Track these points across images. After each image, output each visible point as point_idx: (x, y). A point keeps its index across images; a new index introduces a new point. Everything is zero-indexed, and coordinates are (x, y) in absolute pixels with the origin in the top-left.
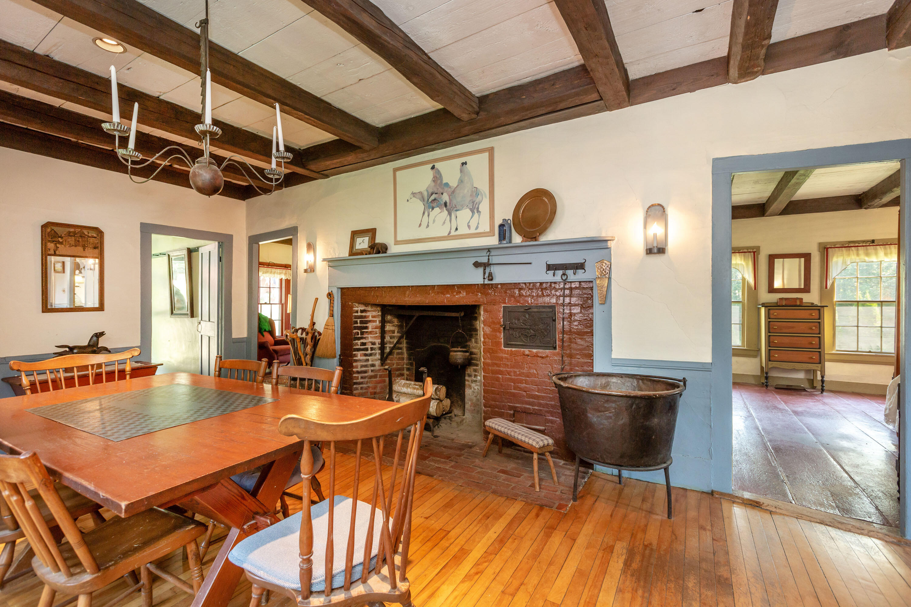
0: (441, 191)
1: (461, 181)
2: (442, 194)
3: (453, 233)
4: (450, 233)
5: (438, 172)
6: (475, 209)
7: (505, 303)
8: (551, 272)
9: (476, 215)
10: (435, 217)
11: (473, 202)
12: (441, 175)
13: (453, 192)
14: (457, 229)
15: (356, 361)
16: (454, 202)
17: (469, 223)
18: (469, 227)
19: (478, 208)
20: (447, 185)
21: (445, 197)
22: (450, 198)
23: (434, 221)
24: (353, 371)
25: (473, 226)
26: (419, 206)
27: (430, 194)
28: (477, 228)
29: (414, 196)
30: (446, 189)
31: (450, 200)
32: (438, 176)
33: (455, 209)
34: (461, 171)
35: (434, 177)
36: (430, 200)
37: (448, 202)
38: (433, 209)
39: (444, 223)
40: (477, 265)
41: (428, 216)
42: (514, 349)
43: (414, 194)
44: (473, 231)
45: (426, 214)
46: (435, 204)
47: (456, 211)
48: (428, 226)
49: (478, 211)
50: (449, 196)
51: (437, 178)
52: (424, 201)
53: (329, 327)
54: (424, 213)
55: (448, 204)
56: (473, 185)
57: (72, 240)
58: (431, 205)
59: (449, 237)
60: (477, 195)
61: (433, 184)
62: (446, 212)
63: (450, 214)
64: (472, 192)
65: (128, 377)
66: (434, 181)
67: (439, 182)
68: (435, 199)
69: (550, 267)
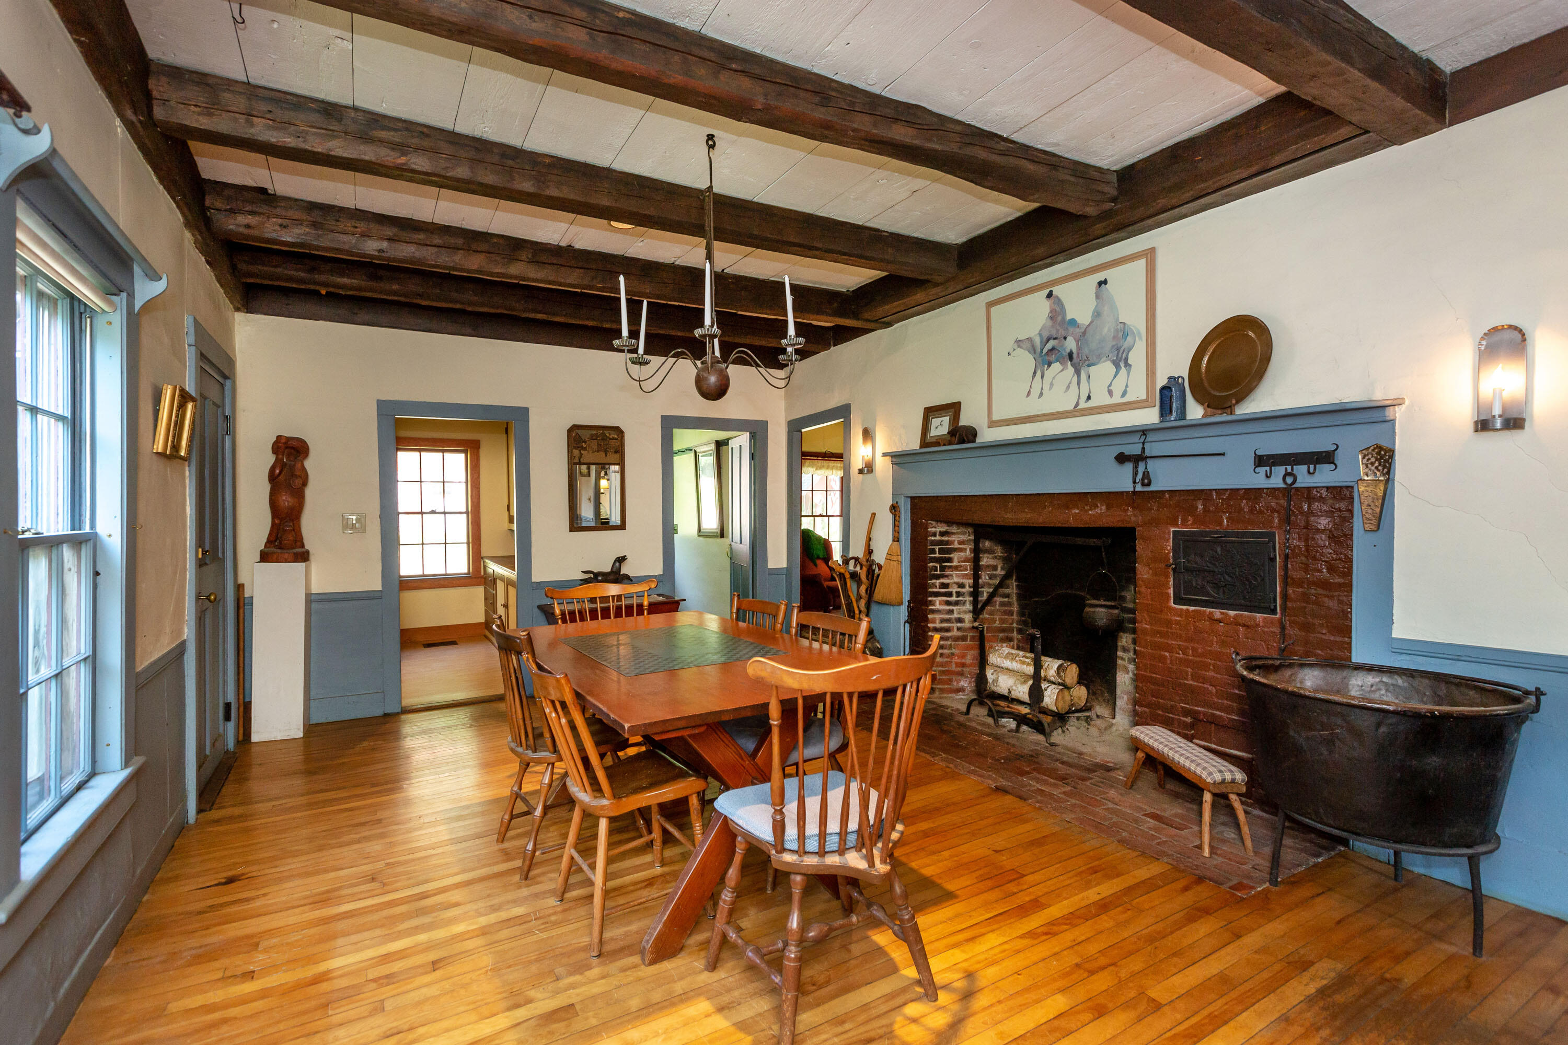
0: (1063, 333)
1: (1097, 314)
2: (1065, 338)
3: (1083, 405)
4: (1077, 404)
5: (1059, 301)
6: (1121, 360)
7: (1177, 526)
8: (1262, 470)
9: (1123, 370)
10: (1054, 378)
11: (1118, 349)
12: (1063, 306)
13: (1084, 333)
14: (1089, 398)
15: (933, 611)
16: (1086, 351)
17: (1110, 385)
18: (1110, 393)
19: (1126, 359)
20: (1073, 322)
21: (1071, 344)
22: (1077, 345)
23: (1052, 385)
24: (929, 628)
25: (1117, 392)
26: (1027, 361)
27: (1045, 339)
28: (1124, 394)
29: (1019, 346)
30: (1071, 330)
31: (1079, 348)
32: (1057, 309)
33: (1087, 363)
34: (1097, 297)
35: (1051, 312)
36: (1045, 351)
37: (1075, 351)
38: (1049, 365)
39: (1068, 387)
40: (1121, 459)
41: (1042, 377)
42: (1192, 608)
43: (1018, 342)
44: (1117, 399)
45: (1039, 373)
46: (1053, 358)
47: (1089, 366)
48: (1041, 394)
49: (1127, 365)
50: (1077, 341)
51: (1057, 313)
52: (1035, 352)
53: (892, 558)
54: (1035, 373)
55: (1075, 355)
56: (1118, 319)
57: (594, 444)
58: (1047, 358)
59: (1076, 412)
60: (1125, 335)
61: (1050, 323)
62: (1071, 370)
63: (1078, 372)
64: (1117, 330)
65: (646, 612)
66: (1051, 318)
67: (1059, 318)
68: (1053, 349)
69: (1261, 461)
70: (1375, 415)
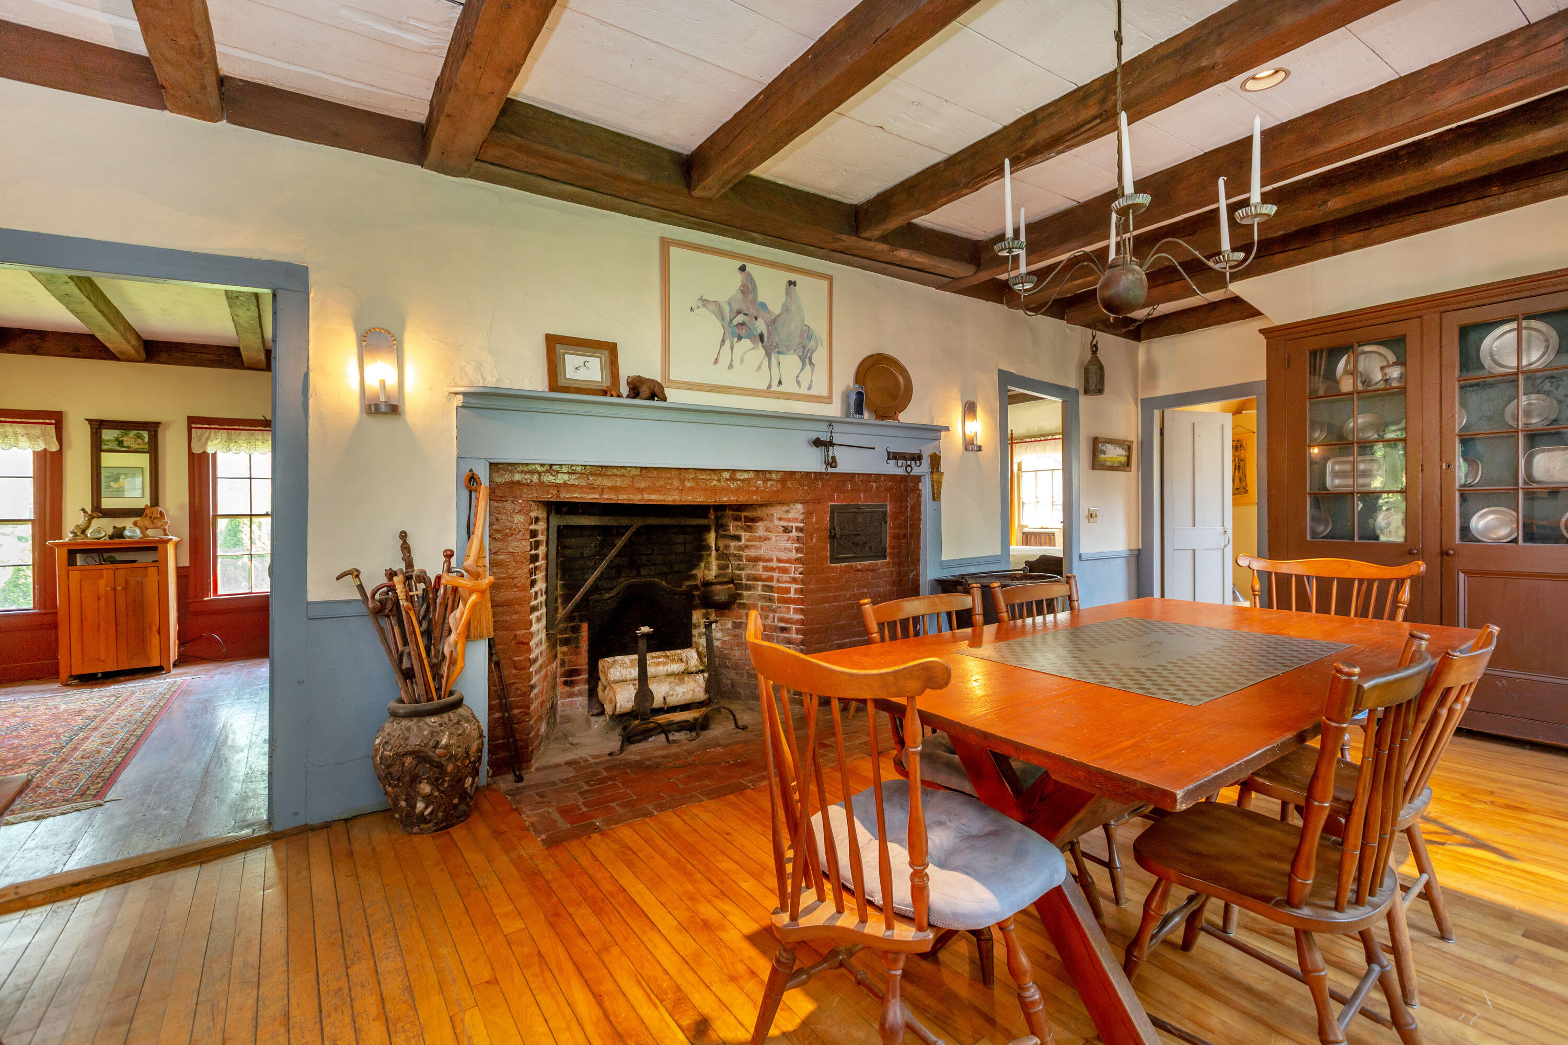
0: (755, 313)
1: (786, 309)
2: (756, 318)
3: (775, 388)
4: (770, 386)
5: (751, 279)
6: (806, 358)
7: (834, 501)
8: (892, 462)
9: (808, 367)
10: (744, 353)
11: (804, 347)
12: (755, 285)
13: (774, 321)
14: (780, 383)
16: (775, 338)
17: (798, 377)
18: (798, 383)
19: (810, 359)
21: (761, 326)
22: (768, 329)
23: (742, 361)
25: (804, 385)
27: (735, 310)
28: (810, 388)
29: (704, 306)
30: (762, 312)
31: (769, 334)
32: (750, 286)
33: (777, 350)
34: (787, 294)
35: (743, 285)
36: (735, 322)
37: (765, 334)
38: (740, 338)
39: (759, 367)
40: (817, 443)
41: (732, 348)
42: (843, 564)
43: (704, 302)
44: (803, 390)
45: (728, 344)
46: (743, 333)
47: (779, 353)
48: (731, 366)
49: (811, 363)
50: (768, 326)
51: (748, 289)
52: (723, 319)
54: (723, 341)
55: (765, 338)
56: (803, 321)
58: (736, 330)
59: (767, 393)
60: (810, 338)
61: (740, 296)
62: (761, 351)
63: (768, 355)
64: (802, 331)
66: (742, 292)
67: (751, 296)
68: (743, 324)
69: (893, 456)
70: (933, 435)
